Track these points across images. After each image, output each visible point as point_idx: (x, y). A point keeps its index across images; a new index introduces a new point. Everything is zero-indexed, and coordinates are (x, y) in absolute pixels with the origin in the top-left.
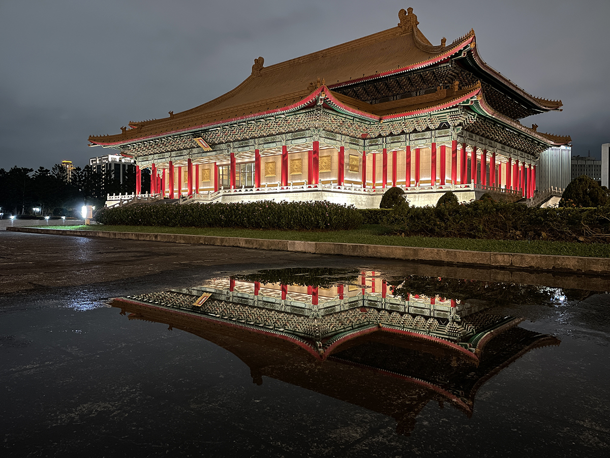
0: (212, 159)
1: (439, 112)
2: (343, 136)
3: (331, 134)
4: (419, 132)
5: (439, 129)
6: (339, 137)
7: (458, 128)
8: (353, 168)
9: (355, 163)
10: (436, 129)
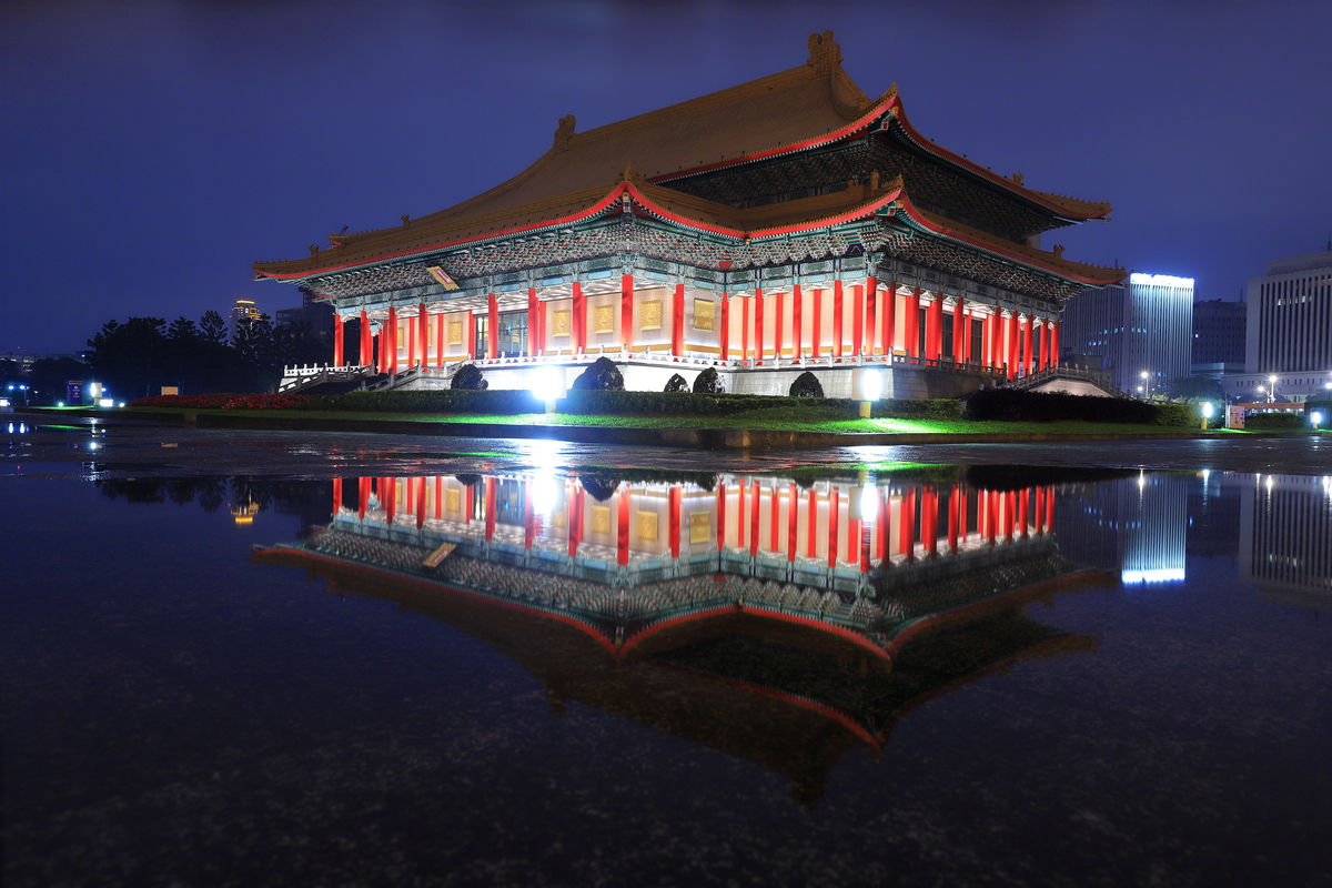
0: (463, 305)
1: (845, 227)
2: (682, 267)
3: (657, 264)
4: (815, 260)
5: (847, 256)
6: (673, 268)
7: (877, 255)
8: (700, 323)
9: (705, 314)
10: (843, 256)
